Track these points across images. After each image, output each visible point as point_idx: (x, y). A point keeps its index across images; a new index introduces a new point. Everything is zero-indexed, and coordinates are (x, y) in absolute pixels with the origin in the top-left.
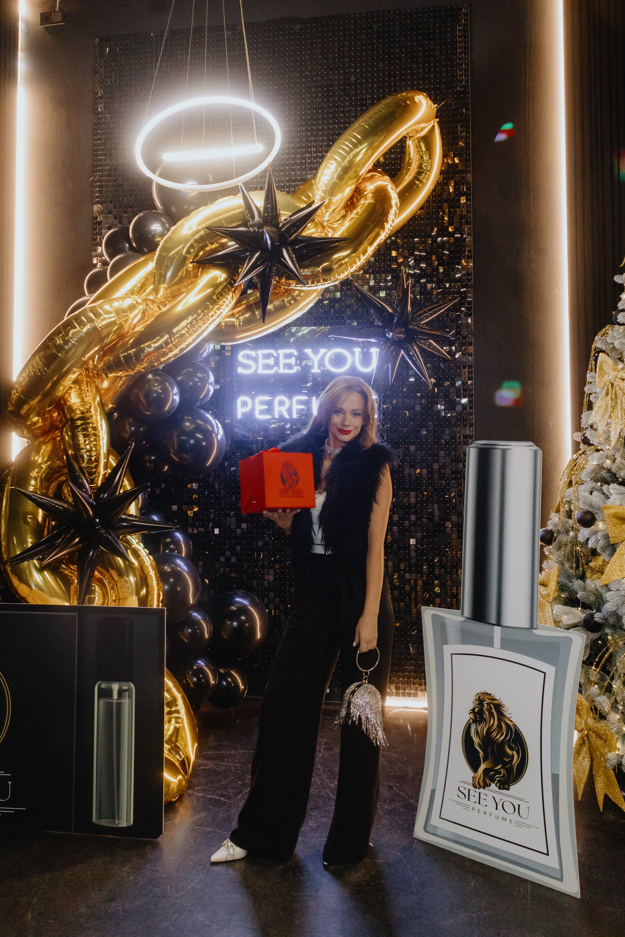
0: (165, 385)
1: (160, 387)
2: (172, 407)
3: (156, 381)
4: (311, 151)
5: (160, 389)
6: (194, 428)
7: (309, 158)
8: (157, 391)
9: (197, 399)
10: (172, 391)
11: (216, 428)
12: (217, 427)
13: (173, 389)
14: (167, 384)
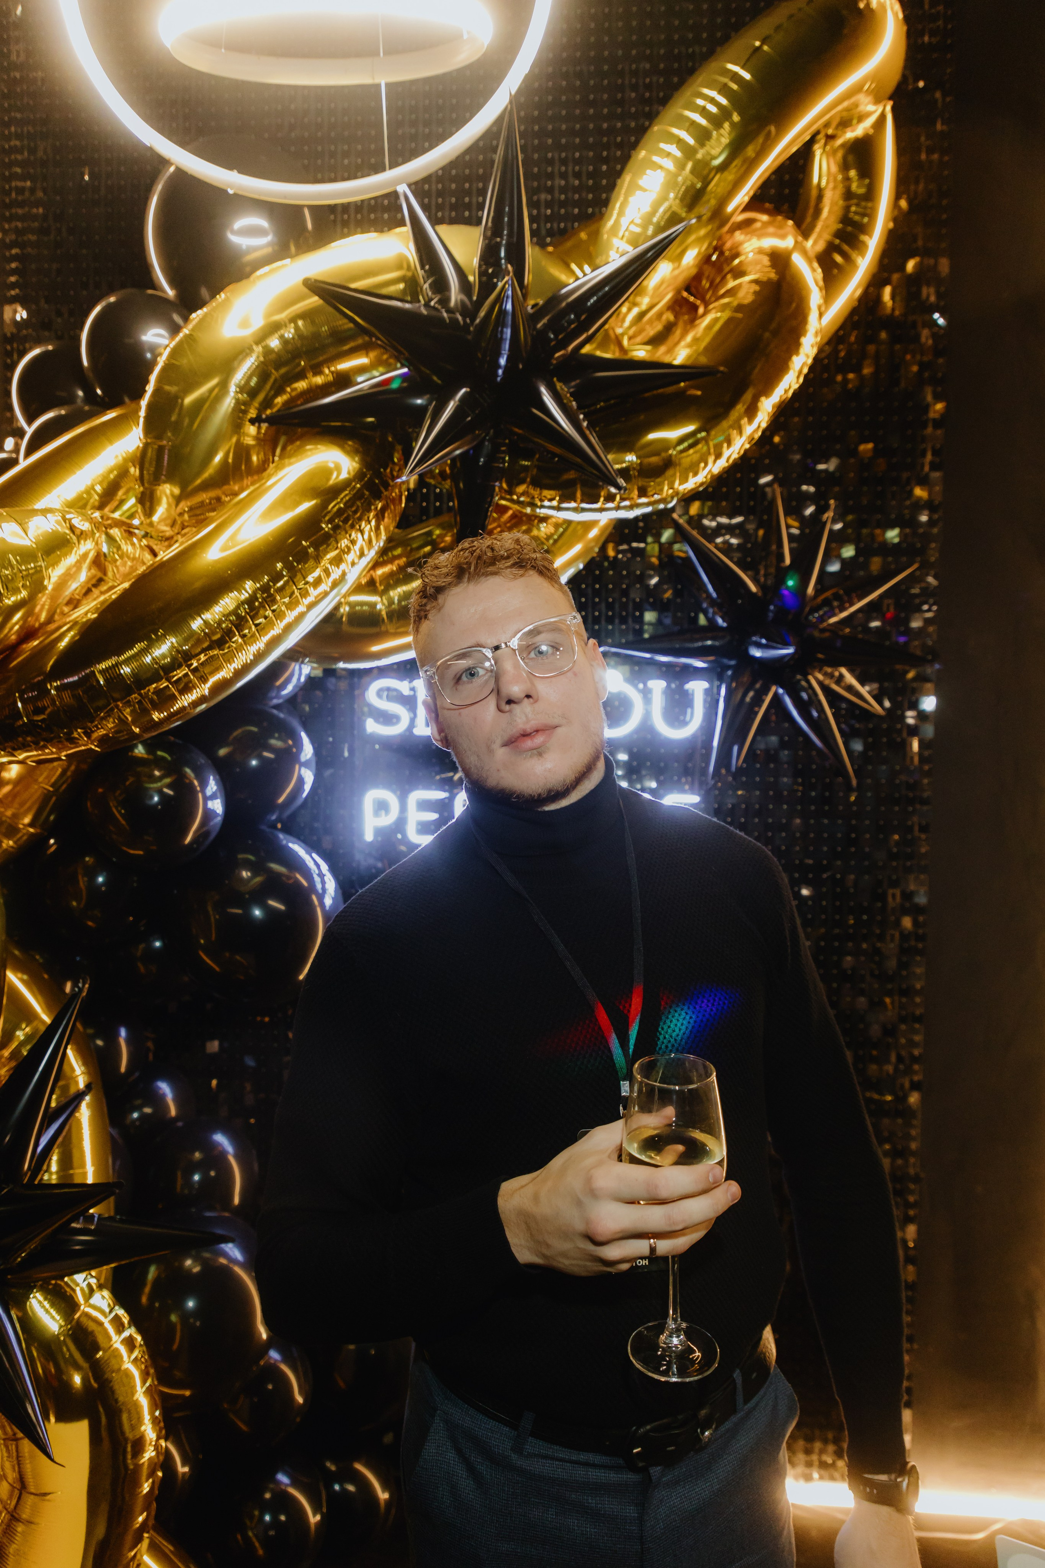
0: (183, 776)
1: (167, 780)
2: (201, 836)
3: (158, 763)
4: (552, 187)
5: (169, 786)
6: (262, 884)
7: (549, 204)
8: (160, 792)
9: (271, 806)
10: (203, 791)
11: (317, 879)
12: (321, 875)
13: (204, 784)
14: (188, 771)
